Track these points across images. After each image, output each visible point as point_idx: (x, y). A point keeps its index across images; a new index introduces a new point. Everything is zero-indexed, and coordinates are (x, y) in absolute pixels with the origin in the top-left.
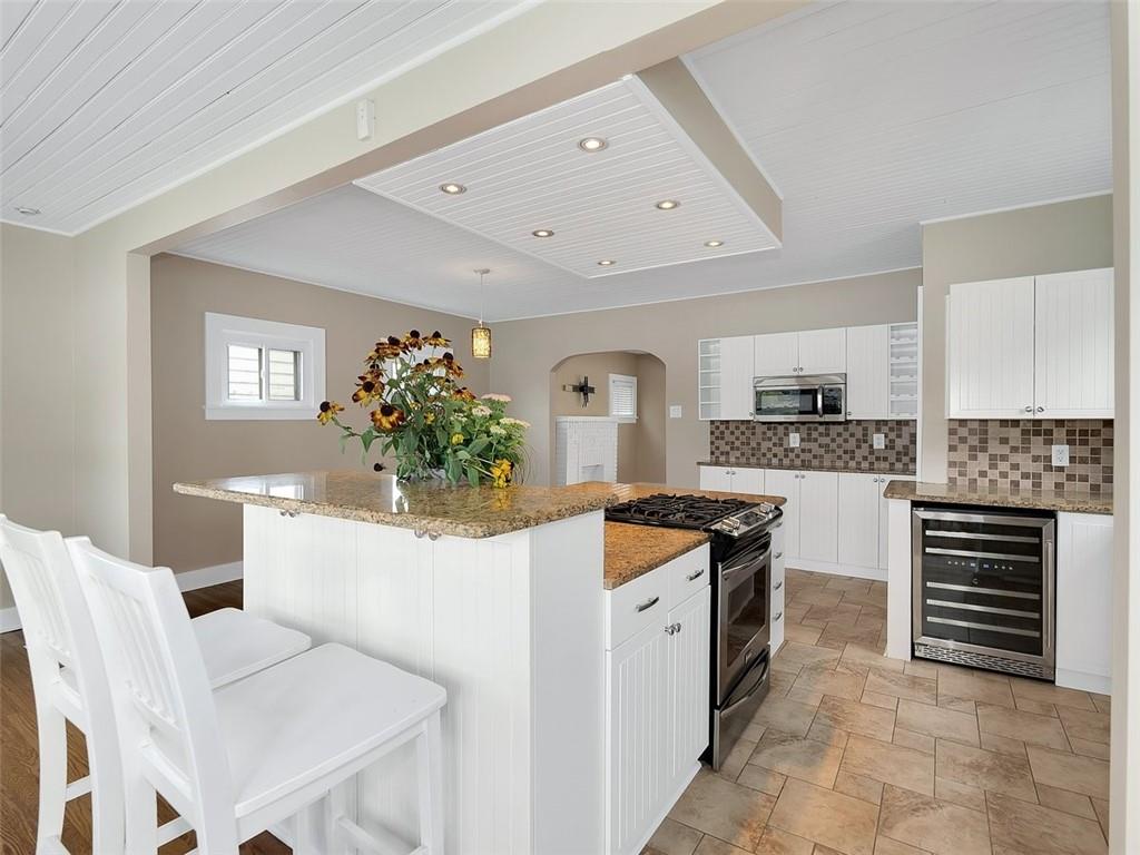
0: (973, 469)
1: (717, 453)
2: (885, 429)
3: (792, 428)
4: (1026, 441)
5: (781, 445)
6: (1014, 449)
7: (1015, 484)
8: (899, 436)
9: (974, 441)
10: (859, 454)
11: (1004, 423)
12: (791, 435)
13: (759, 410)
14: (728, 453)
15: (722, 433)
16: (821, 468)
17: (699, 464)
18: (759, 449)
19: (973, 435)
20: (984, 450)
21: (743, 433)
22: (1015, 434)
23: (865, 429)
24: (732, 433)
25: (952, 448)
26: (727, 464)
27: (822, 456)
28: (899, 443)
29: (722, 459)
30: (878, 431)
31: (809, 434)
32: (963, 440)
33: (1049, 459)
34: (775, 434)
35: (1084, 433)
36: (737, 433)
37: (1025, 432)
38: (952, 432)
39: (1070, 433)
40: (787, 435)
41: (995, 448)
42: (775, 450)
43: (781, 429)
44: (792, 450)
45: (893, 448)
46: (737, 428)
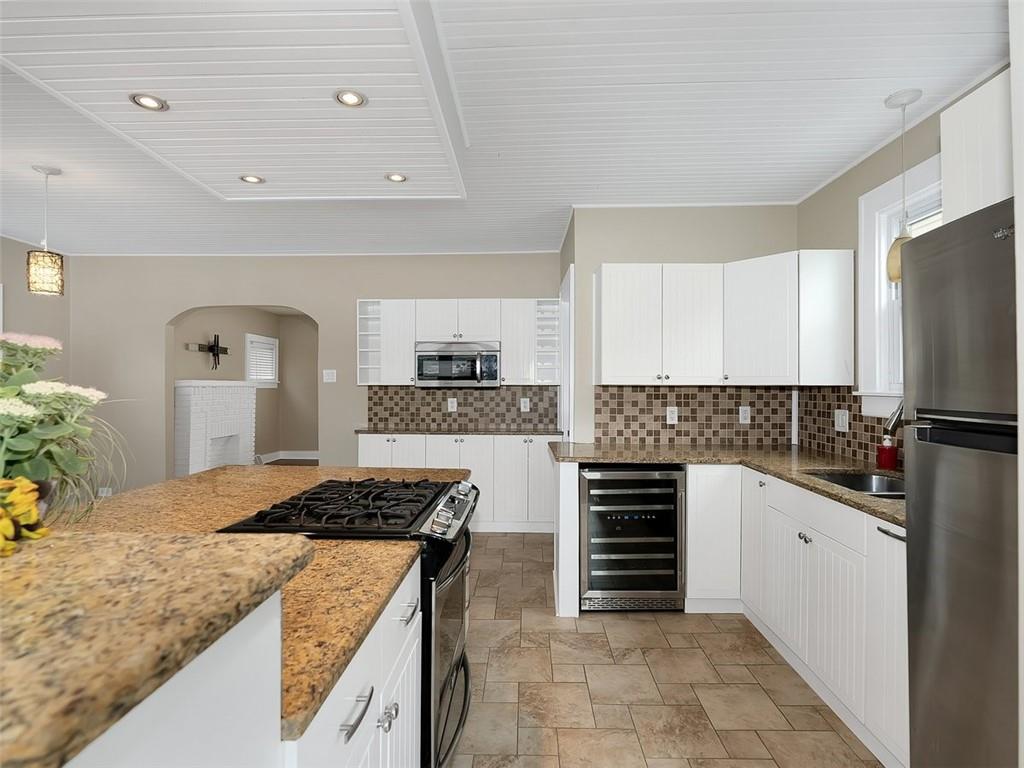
0: (614, 428)
1: (376, 420)
2: (530, 394)
3: (449, 392)
4: (650, 404)
5: (440, 410)
6: (642, 411)
7: (643, 440)
8: (541, 400)
9: (613, 404)
10: (509, 417)
11: (635, 388)
12: (449, 400)
13: (421, 376)
14: (386, 419)
15: (381, 398)
16: (476, 431)
17: (357, 432)
18: (418, 415)
19: (613, 398)
20: (621, 412)
21: (402, 399)
22: (642, 397)
23: (514, 394)
24: (391, 399)
25: (598, 411)
26: (385, 431)
27: (477, 420)
28: (542, 406)
29: (381, 425)
30: (525, 396)
31: (466, 399)
32: (606, 404)
33: (664, 418)
34: (434, 399)
35: (687, 396)
36: (397, 398)
37: (649, 396)
38: (598, 397)
39: (678, 396)
40: (445, 399)
41: (629, 410)
42: (434, 415)
43: (439, 393)
44: (450, 414)
45: (536, 411)
46: (396, 393)
